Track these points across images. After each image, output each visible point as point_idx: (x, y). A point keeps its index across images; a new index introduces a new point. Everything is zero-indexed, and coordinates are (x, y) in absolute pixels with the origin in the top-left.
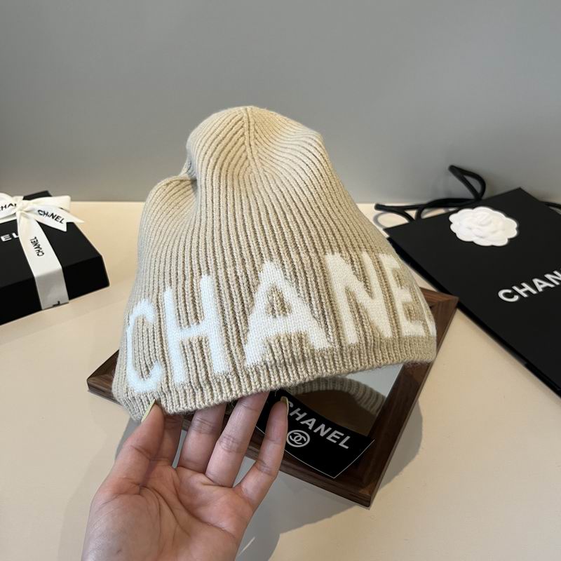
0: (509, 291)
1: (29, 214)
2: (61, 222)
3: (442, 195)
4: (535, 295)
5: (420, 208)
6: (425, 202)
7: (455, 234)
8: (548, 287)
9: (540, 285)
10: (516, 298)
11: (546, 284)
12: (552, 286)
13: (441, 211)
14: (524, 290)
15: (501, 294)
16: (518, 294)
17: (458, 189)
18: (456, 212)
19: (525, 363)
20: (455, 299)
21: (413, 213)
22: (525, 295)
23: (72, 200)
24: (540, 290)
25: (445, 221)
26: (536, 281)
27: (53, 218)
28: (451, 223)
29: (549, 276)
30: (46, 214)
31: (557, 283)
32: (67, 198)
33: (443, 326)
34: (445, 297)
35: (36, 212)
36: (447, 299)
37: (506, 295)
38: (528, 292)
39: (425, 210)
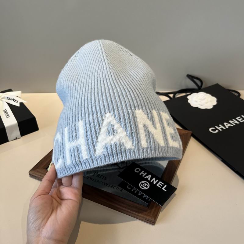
0: (214, 128)
1: (3, 99)
2: (17, 102)
3: (184, 87)
4: (225, 130)
5: (175, 93)
6: (176, 90)
7: (190, 104)
8: (230, 126)
9: (227, 125)
10: (217, 131)
11: (229, 125)
12: (232, 126)
13: (184, 94)
14: (220, 128)
15: (210, 130)
16: (217, 129)
17: (191, 84)
18: (190, 94)
19: (221, 159)
20: (190, 132)
21: (171, 96)
22: (221, 130)
23: (22, 93)
24: (227, 127)
25: (185, 99)
26: (225, 124)
27: (13, 101)
28: (188, 99)
29: (230, 121)
30: (10, 99)
31: (234, 124)
32: (20, 92)
33: (185, 144)
34: (186, 132)
35: (6, 98)
36: (187, 132)
37: (213, 130)
38: (222, 129)
39: (177, 94)
